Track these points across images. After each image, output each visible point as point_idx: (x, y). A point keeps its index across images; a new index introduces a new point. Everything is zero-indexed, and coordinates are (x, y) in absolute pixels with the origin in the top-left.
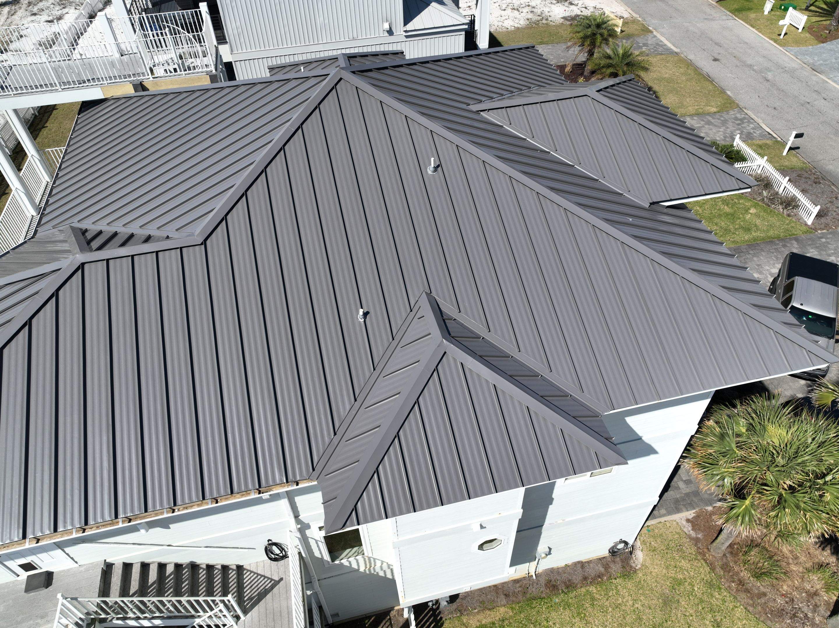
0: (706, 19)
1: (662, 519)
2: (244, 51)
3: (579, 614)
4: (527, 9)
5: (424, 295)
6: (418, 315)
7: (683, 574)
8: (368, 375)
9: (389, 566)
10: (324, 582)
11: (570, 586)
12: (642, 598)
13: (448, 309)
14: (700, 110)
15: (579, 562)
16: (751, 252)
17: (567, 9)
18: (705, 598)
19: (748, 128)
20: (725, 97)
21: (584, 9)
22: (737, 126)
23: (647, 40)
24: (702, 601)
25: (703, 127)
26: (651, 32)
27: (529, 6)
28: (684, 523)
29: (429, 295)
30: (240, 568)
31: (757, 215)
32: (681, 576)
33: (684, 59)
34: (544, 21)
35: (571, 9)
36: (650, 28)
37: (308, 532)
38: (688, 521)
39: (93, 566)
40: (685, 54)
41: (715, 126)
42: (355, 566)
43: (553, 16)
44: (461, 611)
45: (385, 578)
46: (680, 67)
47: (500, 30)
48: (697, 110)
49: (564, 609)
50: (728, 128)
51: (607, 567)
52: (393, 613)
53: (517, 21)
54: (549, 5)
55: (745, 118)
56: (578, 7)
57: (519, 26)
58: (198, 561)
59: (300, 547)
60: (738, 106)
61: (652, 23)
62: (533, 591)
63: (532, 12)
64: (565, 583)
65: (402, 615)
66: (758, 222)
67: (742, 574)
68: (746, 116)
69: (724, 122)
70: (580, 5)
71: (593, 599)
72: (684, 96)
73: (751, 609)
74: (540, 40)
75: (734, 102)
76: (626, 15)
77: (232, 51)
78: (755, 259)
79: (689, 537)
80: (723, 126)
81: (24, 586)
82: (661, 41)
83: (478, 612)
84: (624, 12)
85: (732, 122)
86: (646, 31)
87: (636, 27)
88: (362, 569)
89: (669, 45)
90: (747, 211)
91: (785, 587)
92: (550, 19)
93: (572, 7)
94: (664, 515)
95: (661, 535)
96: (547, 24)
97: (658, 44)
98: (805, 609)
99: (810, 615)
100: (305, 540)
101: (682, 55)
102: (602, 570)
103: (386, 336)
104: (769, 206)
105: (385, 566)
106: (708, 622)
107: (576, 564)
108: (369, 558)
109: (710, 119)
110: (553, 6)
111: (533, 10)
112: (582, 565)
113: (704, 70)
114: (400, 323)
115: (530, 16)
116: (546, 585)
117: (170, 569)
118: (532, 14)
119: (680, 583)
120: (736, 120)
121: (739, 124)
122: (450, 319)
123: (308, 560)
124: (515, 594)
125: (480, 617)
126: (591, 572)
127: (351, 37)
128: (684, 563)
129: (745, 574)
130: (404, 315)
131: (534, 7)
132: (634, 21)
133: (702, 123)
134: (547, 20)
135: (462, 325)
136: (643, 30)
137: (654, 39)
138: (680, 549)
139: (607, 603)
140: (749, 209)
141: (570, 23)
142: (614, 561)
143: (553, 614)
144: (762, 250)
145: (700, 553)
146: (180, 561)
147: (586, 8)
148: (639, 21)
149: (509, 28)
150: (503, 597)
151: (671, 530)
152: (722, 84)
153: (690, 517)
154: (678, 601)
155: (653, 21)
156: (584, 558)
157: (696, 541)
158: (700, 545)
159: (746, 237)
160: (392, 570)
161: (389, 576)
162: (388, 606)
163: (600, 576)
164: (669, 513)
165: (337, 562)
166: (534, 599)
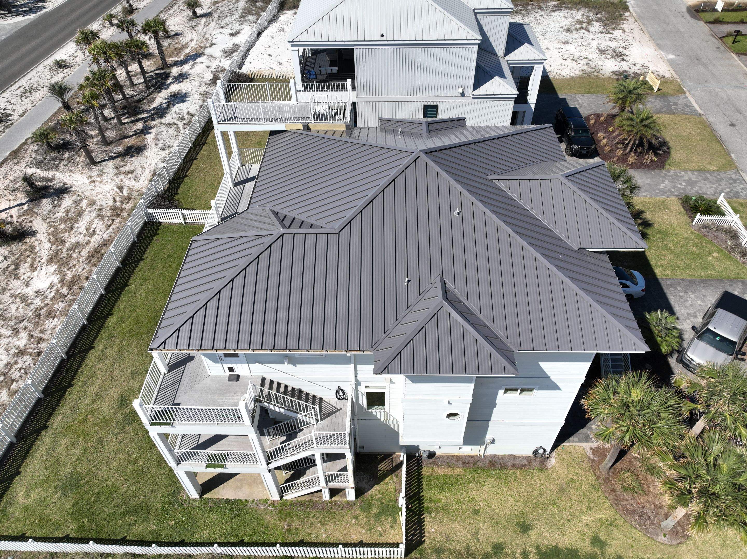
0: (737, 87)
1: (574, 444)
2: (365, 96)
3: (505, 483)
4: (585, 61)
5: (439, 277)
6: (434, 286)
7: (577, 477)
8: (404, 310)
9: (397, 421)
10: (361, 421)
11: (504, 467)
12: (547, 484)
13: (450, 285)
14: (702, 167)
15: (513, 455)
16: (702, 285)
17: (618, 64)
18: (587, 493)
19: (738, 188)
20: (728, 158)
21: (633, 66)
22: (728, 185)
23: (678, 100)
24: (584, 494)
25: (700, 181)
26: (685, 93)
27: (586, 58)
28: (588, 449)
29: (441, 277)
30: (321, 399)
31: (717, 259)
32: (575, 478)
33: (704, 121)
34: (596, 74)
35: (621, 64)
36: (685, 89)
37: (359, 387)
38: (591, 448)
39: (257, 377)
40: (707, 117)
41: (710, 182)
42: (379, 416)
43: (604, 70)
44: (434, 464)
45: (393, 430)
46: (698, 128)
47: (558, 77)
48: (699, 166)
49: (497, 478)
50: (721, 185)
51: (530, 462)
52: (394, 456)
53: (573, 71)
54: (604, 59)
55: (738, 179)
56: (628, 63)
57: (574, 75)
58: (303, 390)
59: (353, 395)
60: (736, 168)
61: (687, 85)
62: (480, 464)
63: (588, 64)
64: (501, 465)
65: (399, 458)
66: (716, 264)
67: (616, 486)
68: (740, 178)
69: (719, 180)
70: (630, 62)
71: (516, 477)
72: (693, 153)
73: (615, 506)
74: (587, 90)
75: (734, 164)
76: (667, 75)
77: (357, 95)
78: (703, 291)
79: (589, 459)
80: (717, 183)
81: (227, 378)
82: (690, 103)
83: (444, 468)
84: (667, 72)
85: (726, 181)
86: (680, 91)
87: (672, 87)
88: (382, 420)
89: (696, 107)
90: (711, 254)
91: (641, 500)
92: (601, 72)
93: (624, 63)
94: (576, 442)
95: (570, 453)
96: (597, 76)
97: (686, 105)
98: (650, 514)
99: (652, 518)
100: (356, 391)
101: (704, 117)
102: (526, 463)
103: (416, 293)
104: (730, 253)
105: (395, 422)
106: (584, 506)
107: (510, 456)
108: (387, 413)
109: (708, 175)
110: (607, 60)
111: (589, 62)
112: (514, 457)
113: (718, 132)
114: (424, 288)
115: (585, 67)
116: (489, 463)
117: (290, 389)
118: (587, 66)
119: (574, 481)
120: (730, 180)
121: (730, 184)
122: (449, 291)
123: (355, 404)
124: (468, 463)
125: (445, 470)
126: (519, 462)
127: (436, 95)
128: (580, 471)
129: (618, 487)
130: (427, 285)
131: (590, 60)
132: (673, 81)
133: (700, 178)
134: (598, 72)
135: (455, 295)
136: (677, 91)
137: (685, 100)
138: (580, 463)
139: (524, 482)
140: (713, 253)
141: (617, 77)
142: (535, 460)
143: (489, 479)
144: (712, 285)
145: (593, 469)
146: (294, 387)
147: (635, 65)
148: (678, 82)
149: (565, 76)
150: (461, 463)
151: (578, 451)
152: (730, 147)
153: (593, 447)
154: (569, 491)
155: (690, 84)
156: (516, 453)
157: (593, 461)
158: (594, 464)
159: (702, 274)
160: (398, 425)
161: (396, 429)
162: (392, 451)
163: (524, 466)
164: (580, 441)
165: (370, 411)
166: (480, 469)
